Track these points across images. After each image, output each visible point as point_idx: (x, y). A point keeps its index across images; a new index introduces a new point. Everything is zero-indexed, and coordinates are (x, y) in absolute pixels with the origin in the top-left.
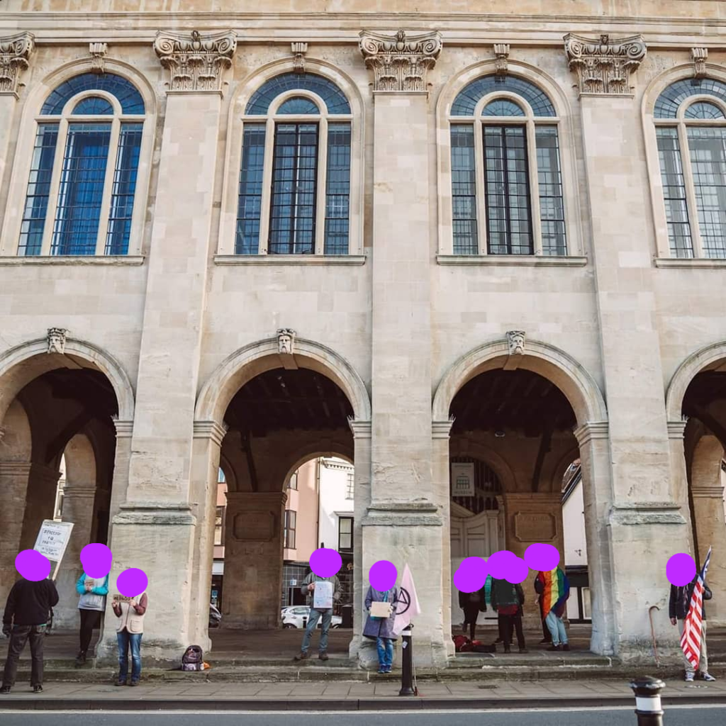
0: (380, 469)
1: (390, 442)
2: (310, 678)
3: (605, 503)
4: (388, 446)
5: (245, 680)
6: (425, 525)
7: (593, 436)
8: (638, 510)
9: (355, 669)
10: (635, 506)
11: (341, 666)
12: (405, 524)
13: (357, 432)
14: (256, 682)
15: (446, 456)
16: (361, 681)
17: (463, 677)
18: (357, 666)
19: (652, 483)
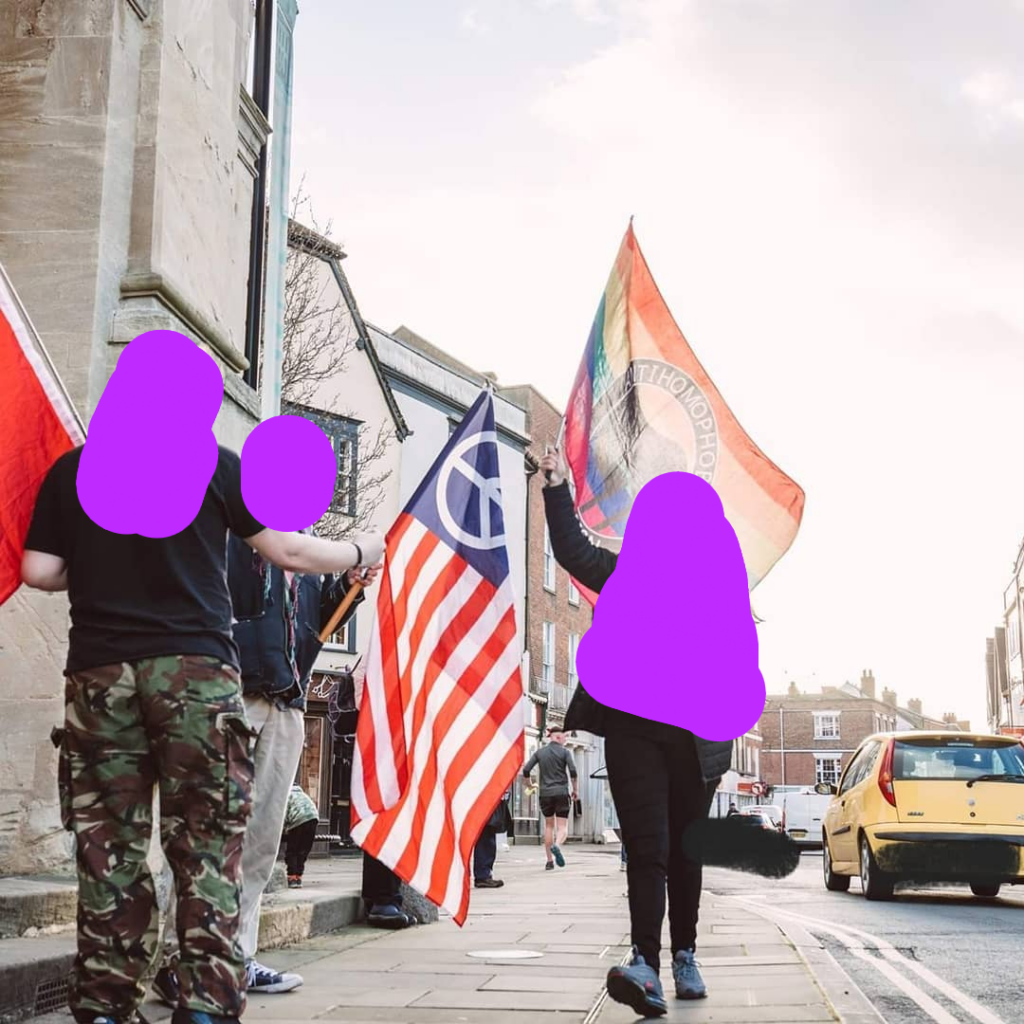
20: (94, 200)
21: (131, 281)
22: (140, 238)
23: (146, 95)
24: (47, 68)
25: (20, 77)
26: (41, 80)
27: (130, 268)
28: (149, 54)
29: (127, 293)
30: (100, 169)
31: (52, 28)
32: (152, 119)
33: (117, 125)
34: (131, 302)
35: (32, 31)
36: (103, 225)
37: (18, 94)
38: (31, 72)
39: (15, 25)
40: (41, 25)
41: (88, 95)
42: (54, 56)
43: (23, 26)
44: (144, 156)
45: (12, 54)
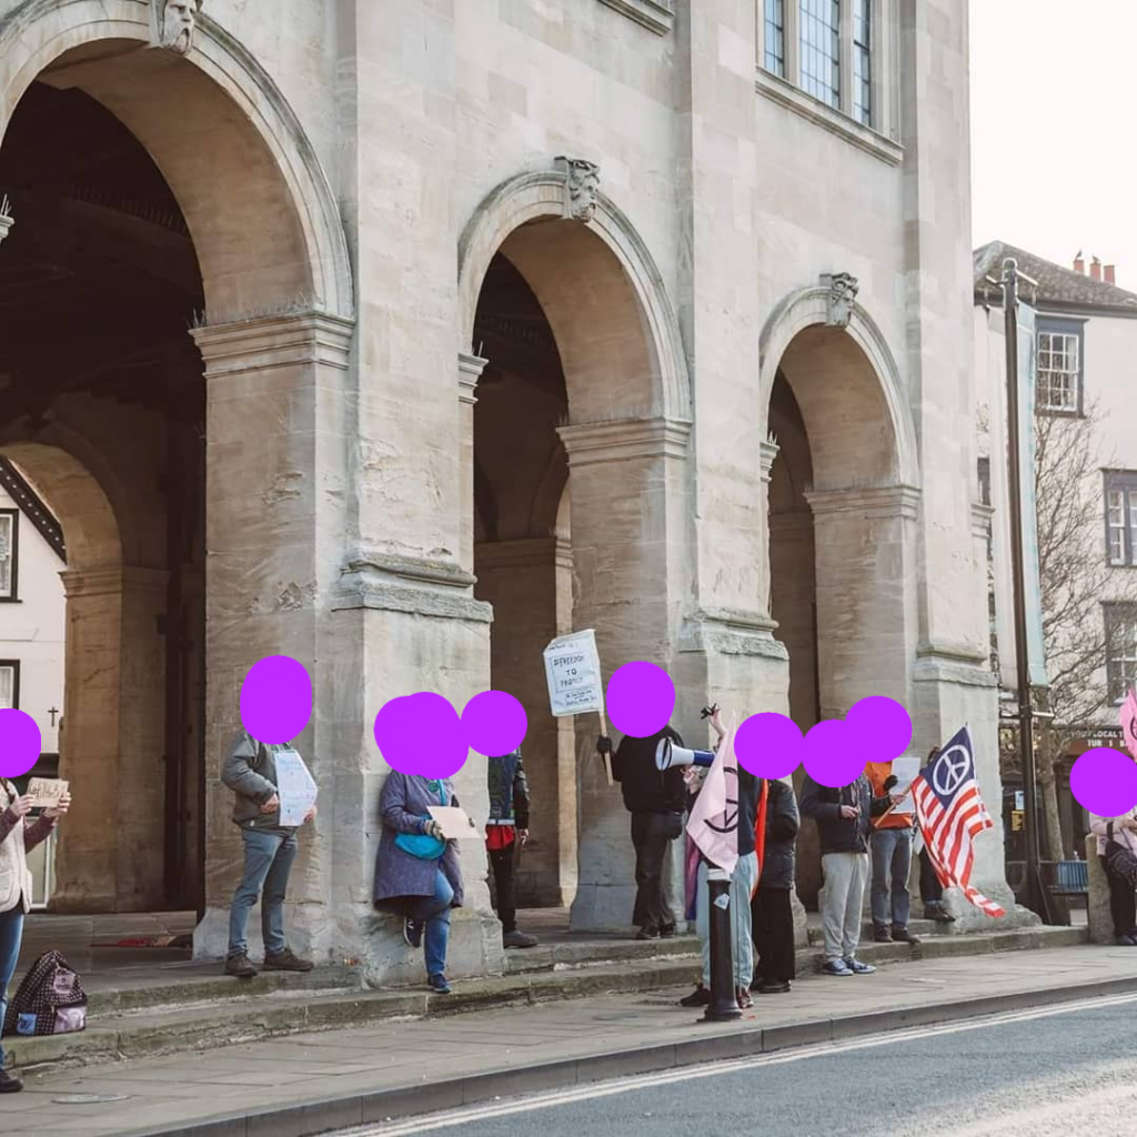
0: (375, 459)
1: (391, 389)
2: (329, 1020)
3: (678, 602)
4: (387, 398)
5: (200, 1043)
6: (468, 620)
7: (668, 449)
8: (730, 624)
9: (357, 990)
10: (726, 616)
11: (334, 985)
12: (436, 612)
13: (320, 344)
14: (224, 1044)
15: (469, 447)
16: (416, 1017)
17: (566, 990)
18: (360, 984)
19: (740, 569)
20: (901, 619)
21: (921, 649)
22: (923, 627)
23: (920, 557)
24: (876, 559)
25: (865, 563)
26: (873, 564)
27: (920, 642)
28: (920, 537)
29: (919, 655)
30: (902, 605)
31: (876, 539)
32: (924, 568)
33: (908, 581)
34: (922, 659)
35: (867, 542)
36: (906, 628)
37: (864, 571)
38: (869, 561)
39: (860, 538)
40: (871, 539)
41: (894, 572)
42: (878, 553)
43: (864, 538)
44: (921, 588)
45: (860, 552)
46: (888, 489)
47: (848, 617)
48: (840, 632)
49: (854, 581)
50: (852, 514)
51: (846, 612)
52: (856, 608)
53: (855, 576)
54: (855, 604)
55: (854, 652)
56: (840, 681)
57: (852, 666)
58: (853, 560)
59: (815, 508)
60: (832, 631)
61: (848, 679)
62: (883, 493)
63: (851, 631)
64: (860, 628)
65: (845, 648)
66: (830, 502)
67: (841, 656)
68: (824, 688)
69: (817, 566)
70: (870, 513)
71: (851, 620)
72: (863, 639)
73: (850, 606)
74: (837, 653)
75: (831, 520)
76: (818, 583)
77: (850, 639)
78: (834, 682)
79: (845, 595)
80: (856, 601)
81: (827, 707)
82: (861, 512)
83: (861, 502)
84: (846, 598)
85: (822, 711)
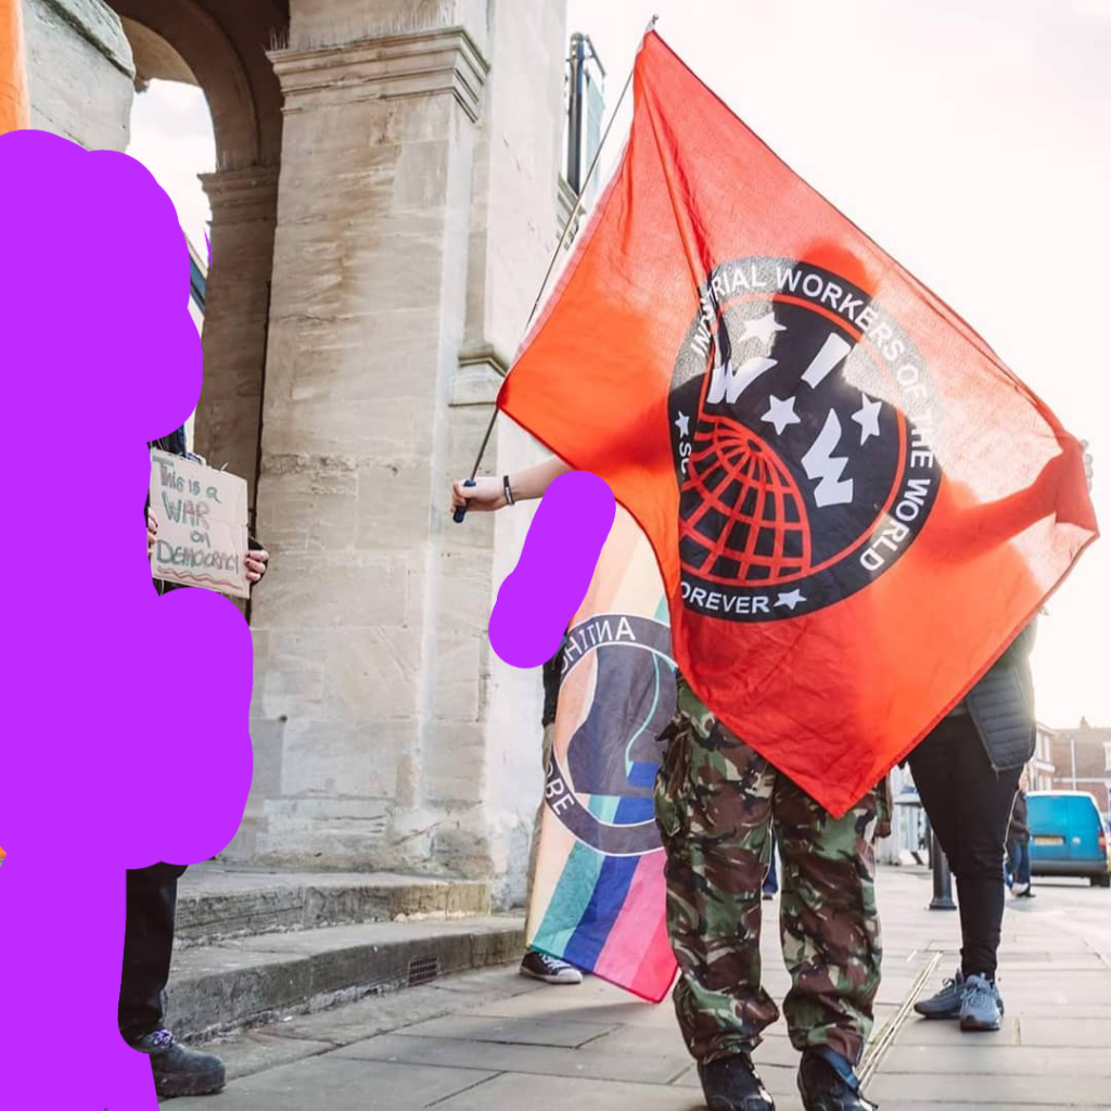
20: (435, 281)
21: (468, 350)
22: (474, 312)
23: (477, 188)
24: (395, 170)
25: (373, 180)
26: (390, 181)
27: (465, 339)
28: (480, 151)
29: (464, 361)
30: (440, 254)
31: (399, 135)
32: (483, 207)
33: (454, 214)
34: (468, 369)
35: (381, 141)
36: (443, 302)
37: (370, 195)
38: (382, 174)
39: (368, 136)
40: (390, 134)
41: (429, 192)
42: (400, 160)
43: (375, 136)
44: (477, 240)
45: (368, 160)
46: (431, 37)
47: (332, 279)
48: (315, 310)
49: (352, 214)
50: (357, 92)
51: (328, 271)
52: (347, 263)
53: (353, 206)
54: (348, 257)
55: (339, 346)
56: (305, 401)
57: (333, 371)
58: (351, 175)
59: (287, 83)
60: (300, 307)
61: (318, 398)
62: (419, 47)
63: (336, 305)
64: (353, 299)
65: (320, 338)
66: (317, 68)
67: (310, 354)
68: (272, 413)
69: (282, 189)
70: (392, 88)
71: (340, 285)
72: (357, 320)
73: (340, 260)
74: (303, 348)
75: (316, 106)
76: (281, 221)
77: (332, 320)
78: (292, 404)
79: (330, 240)
80: (349, 250)
81: (275, 450)
82: (376, 89)
83: (376, 68)
84: (333, 245)
85: (264, 458)
